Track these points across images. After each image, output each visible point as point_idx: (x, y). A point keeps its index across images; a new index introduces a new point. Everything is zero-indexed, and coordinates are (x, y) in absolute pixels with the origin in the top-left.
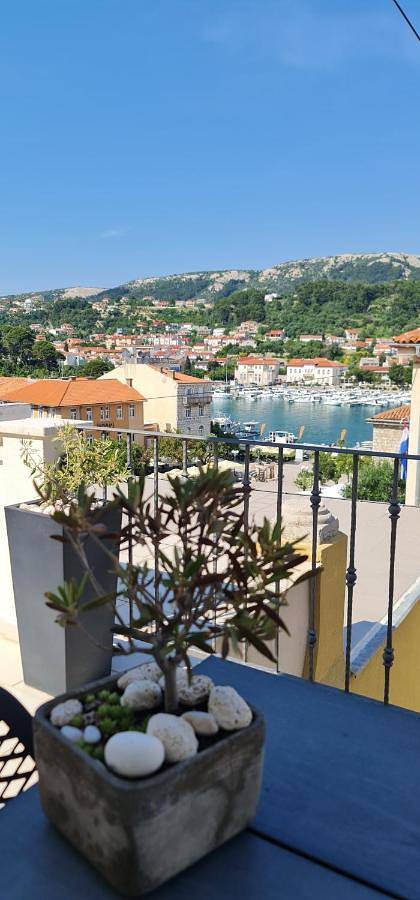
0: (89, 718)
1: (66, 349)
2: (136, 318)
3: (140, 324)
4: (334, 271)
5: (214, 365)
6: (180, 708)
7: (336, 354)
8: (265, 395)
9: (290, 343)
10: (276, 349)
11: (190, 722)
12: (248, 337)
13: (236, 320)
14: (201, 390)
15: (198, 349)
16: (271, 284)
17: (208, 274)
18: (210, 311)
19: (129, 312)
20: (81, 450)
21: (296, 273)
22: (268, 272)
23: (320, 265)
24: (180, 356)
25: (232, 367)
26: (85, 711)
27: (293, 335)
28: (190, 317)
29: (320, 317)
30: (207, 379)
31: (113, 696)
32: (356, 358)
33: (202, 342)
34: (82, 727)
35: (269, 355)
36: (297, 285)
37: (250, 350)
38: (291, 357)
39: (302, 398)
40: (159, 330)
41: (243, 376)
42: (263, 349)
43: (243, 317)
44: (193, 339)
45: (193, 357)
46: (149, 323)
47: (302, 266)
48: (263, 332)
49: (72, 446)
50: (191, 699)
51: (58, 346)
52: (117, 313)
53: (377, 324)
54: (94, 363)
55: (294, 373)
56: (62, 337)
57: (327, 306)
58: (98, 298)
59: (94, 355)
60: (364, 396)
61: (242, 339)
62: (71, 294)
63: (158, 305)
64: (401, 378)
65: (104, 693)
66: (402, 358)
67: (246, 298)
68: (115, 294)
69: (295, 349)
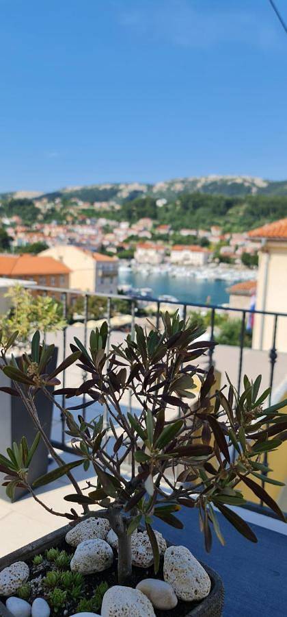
0: (36, 585)
1: (16, 233)
2: (65, 215)
3: (69, 218)
4: (205, 187)
5: (120, 249)
6: (134, 576)
7: (205, 243)
8: (156, 270)
9: (174, 235)
10: (165, 238)
11: (148, 594)
12: (145, 229)
13: (137, 217)
14: (111, 266)
15: (110, 237)
16: (161, 195)
17: (118, 185)
18: (119, 211)
19: (62, 209)
20: (27, 304)
21: (179, 187)
22: (160, 186)
23: (195, 183)
24: (97, 242)
25: (133, 250)
26: (32, 576)
27: (176, 229)
28: (105, 214)
29: (195, 218)
30: (115, 258)
31: (62, 556)
32: (219, 246)
33: (112, 232)
34: (29, 598)
35: (160, 243)
36: (180, 195)
37: (146, 239)
38: (174, 245)
39: (181, 273)
40: (83, 223)
41: (141, 257)
42: (155, 238)
43: (142, 215)
44: (106, 230)
45: (106, 243)
46: (76, 218)
47: (183, 182)
48: (155, 226)
49: (21, 300)
50: (145, 561)
51: (10, 232)
52: (53, 210)
53: (233, 224)
54: (35, 245)
55: (176, 256)
56: (13, 225)
57: (200, 211)
58: (39, 199)
59: (36, 239)
60: (224, 273)
61: (140, 231)
62: (21, 195)
63: (82, 205)
64: (250, 261)
65: (52, 552)
66: (251, 247)
67: (144, 203)
68: (52, 197)
69: (177, 239)
